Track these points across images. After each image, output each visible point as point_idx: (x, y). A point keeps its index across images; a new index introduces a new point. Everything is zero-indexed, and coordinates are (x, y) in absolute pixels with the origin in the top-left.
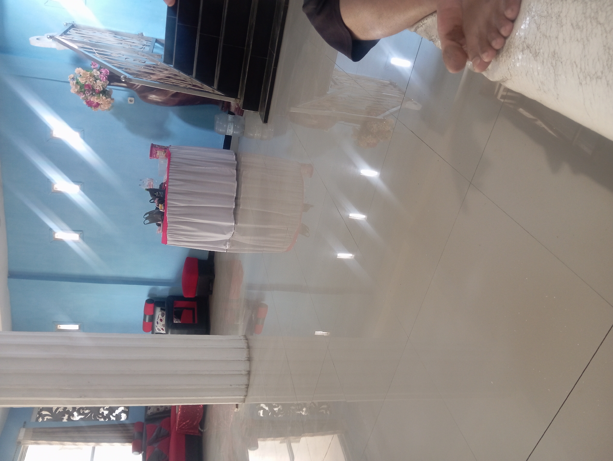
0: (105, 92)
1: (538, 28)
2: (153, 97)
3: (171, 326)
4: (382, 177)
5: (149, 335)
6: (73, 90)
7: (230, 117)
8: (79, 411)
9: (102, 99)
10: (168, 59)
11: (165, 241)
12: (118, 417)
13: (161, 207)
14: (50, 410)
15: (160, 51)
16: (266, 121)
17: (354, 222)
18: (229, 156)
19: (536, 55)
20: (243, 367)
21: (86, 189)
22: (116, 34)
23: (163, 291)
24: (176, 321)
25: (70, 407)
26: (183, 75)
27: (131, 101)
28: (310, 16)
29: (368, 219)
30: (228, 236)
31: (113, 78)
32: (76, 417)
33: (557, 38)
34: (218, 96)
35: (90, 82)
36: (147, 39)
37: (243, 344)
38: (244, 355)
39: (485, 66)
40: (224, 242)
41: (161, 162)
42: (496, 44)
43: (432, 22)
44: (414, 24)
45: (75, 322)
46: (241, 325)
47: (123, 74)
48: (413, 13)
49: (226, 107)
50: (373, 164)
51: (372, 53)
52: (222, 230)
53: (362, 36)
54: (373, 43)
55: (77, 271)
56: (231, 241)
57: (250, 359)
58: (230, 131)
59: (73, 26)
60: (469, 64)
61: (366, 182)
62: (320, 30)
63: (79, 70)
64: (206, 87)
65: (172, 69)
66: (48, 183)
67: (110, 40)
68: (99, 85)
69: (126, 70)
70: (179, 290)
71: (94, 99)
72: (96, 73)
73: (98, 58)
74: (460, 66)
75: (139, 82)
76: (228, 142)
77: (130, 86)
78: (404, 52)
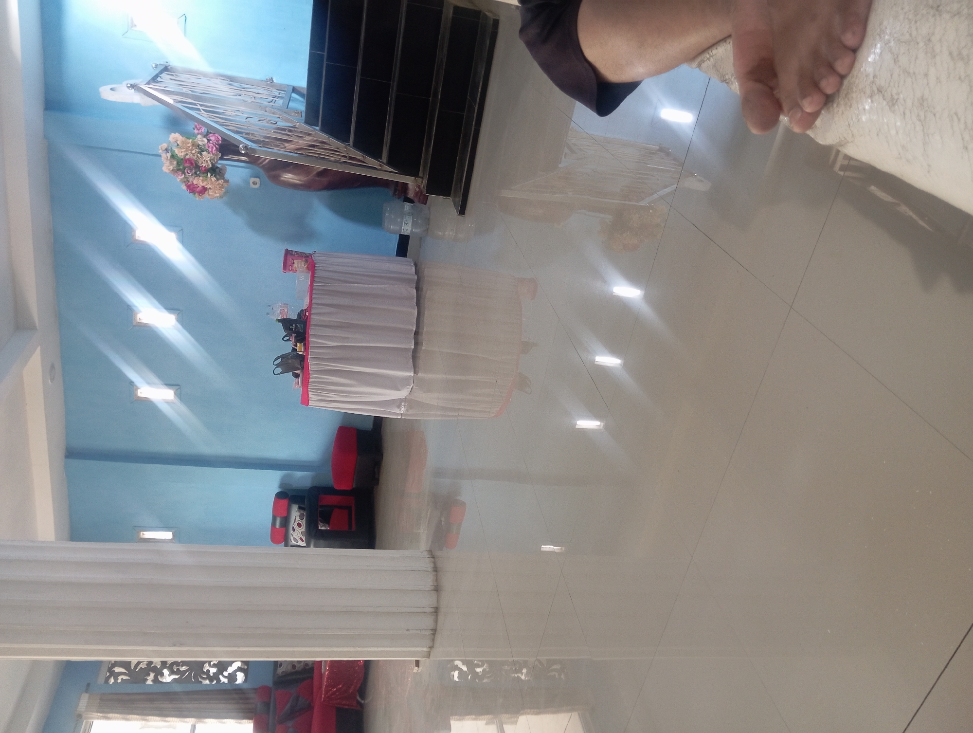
0: (215, 171)
1: (896, 60)
2: (288, 177)
3: (314, 535)
4: (647, 298)
5: (280, 548)
6: (167, 167)
7: (407, 206)
8: (173, 667)
9: (210, 182)
10: (311, 117)
11: (305, 400)
12: (232, 677)
13: (300, 347)
14: (126, 665)
15: (299, 105)
16: (462, 211)
17: (603, 371)
18: (405, 267)
19: (893, 103)
20: (426, 601)
21: (185, 321)
22: (231, 80)
23: (302, 479)
24: (322, 527)
25: (157, 661)
26: (334, 143)
27: (255, 183)
28: (531, 45)
29: (625, 365)
30: (403, 394)
31: (227, 148)
32: (168, 677)
33: (926, 75)
34: (388, 174)
35: (192, 154)
36: (280, 88)
37: (426, 564)
38: (428, 582)
39: (810, 120)
40: (398, 403)
41: (301, 277)
42: (828, 85)
43: (725, 52)
44: (696, 55)
45: (166, 528)
46: (424, 535)
47: (243, 142)
48: (694, 39)
49: (401, 191)
50: (633, 278)
51: (629, 103)
52: (394, 384)
53: (612, 75)
54: (630, 87)
55: (171, 448)
56: (408, 402)
57: (437, 589)
58: (407, 228)
59: (166, 69)
60: (784, 119)
61: (622, 305)
62: (547, 68)
63: (175, 136)
64: (371, 161)
65: (317, 134)
66: (129, 310)
67: (222, 89)
68: (206, 160)
69: (247, 135)
70: (328, 478)
71: (199, 182)
72: (201, 141)
73: (204, 117)
74: (769, 122)
75: (267, 154)
76: (403, 246)
77: (253, 160)
78: (682, 100)
